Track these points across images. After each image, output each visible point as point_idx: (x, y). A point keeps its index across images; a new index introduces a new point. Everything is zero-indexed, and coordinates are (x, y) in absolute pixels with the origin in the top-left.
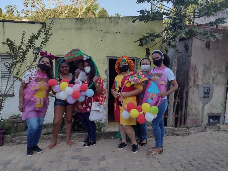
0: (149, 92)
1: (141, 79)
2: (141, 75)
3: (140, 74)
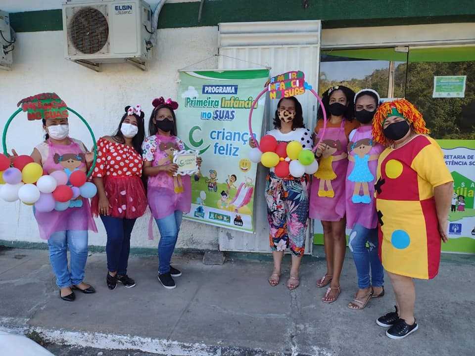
0: (353, 181)
1: (291, 90)
2: (292, 79)
3: (290, 78)
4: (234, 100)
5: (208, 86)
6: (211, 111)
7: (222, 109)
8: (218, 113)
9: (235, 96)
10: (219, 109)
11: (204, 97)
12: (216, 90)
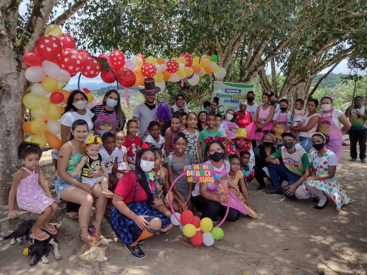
1: (205, 178)
2: (205, 170)
4: (239, 95)
5: (228, 89)
6: (229, 99)
7: (234, 99)
8: (232, 100)
9: (240, 94)
10: (232, 98)
11: (226, 94)
12: (231, 91)
